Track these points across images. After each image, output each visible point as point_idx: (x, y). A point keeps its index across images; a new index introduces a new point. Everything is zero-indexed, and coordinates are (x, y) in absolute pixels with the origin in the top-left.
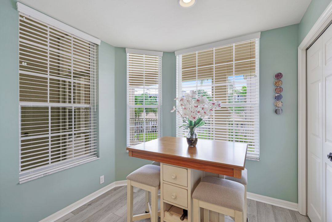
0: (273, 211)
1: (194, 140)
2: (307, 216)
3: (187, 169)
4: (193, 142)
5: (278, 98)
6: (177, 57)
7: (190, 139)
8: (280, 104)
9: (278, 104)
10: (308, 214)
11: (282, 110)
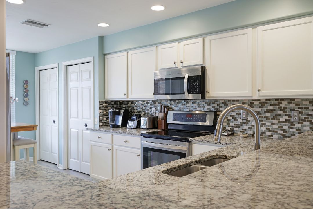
5: (26, 95)
8: (26, 99)
11: (28, 103)
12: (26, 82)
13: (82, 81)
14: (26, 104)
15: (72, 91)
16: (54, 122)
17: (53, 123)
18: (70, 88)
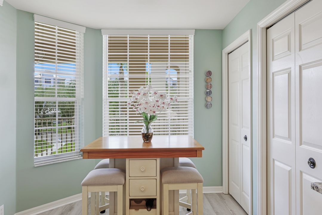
0: (206, 197)
1: (151, 134)
2: (229, 194)
3: (156, 160)
4: (150, 136)
5: (208, 93)
6: (104, 36)
7: (147, 134)
8: (209, 99)
9: (208, 99)
10: (229, 192)
11: (211, 104)
12: (209, 73)
13: (300, 49)
14: (208, 106)
15: (276, 78)
16: (246, 138)
17: (244, 140)
18: (273, 74)
